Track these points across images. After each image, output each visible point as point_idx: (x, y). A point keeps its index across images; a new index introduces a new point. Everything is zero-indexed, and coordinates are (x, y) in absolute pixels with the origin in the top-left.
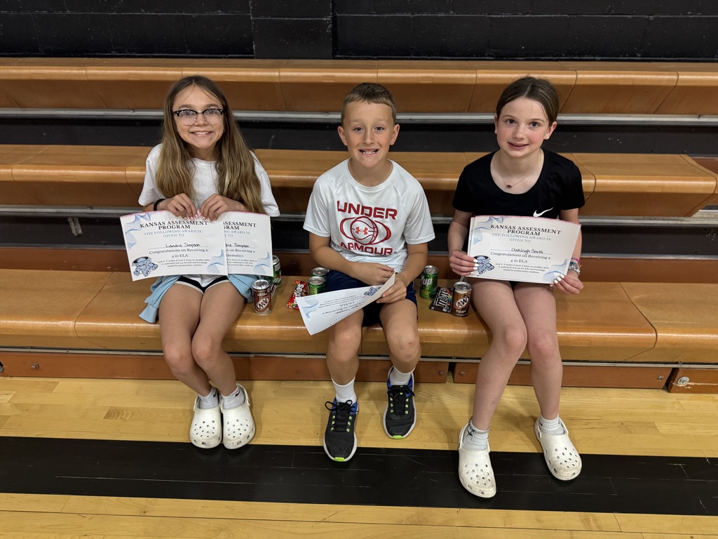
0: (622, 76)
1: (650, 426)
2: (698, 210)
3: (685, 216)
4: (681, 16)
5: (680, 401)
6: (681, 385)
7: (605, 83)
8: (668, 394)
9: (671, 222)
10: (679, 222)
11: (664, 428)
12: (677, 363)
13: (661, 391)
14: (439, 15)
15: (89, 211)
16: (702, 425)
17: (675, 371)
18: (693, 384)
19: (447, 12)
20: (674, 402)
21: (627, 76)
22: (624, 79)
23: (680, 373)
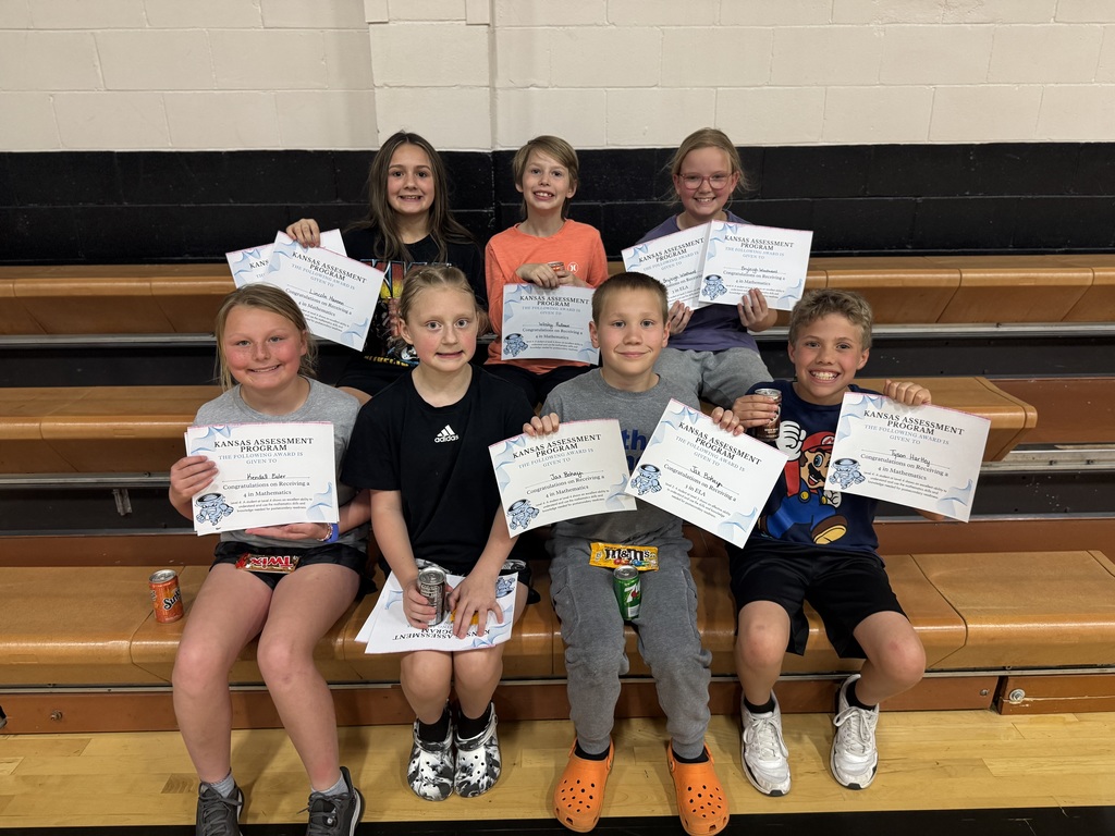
0: (887, 276)
1: (977, 765)
2: (1007, 452)
3: (992, 461)
5: (1017, 727)
6: (1014, 702)
8: (999, 716)
11: (997, 767)
12: (1004, 669)
13: (989, 712)
15: (146, 479)
16: (1051, 759)
17: (1003, 681)
18: (1032, 699)
20: (1009, 728)
21: (895, 276)
23: (1010, 684)
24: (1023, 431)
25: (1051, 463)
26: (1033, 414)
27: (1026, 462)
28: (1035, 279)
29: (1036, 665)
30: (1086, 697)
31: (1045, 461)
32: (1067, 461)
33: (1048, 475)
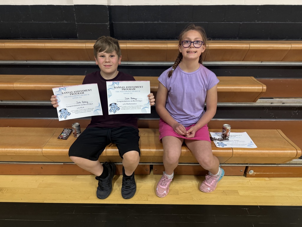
0: (227, 45)
1: (236, 192)
2: (257, 100)
3: (253, 102)
4: (253, 22)
5: (251, 181)
6: (250, 173)
7: (220, 48)
8: (245, 178)
9: (248, 105)
10: (251, 105)
11: (241, 193)
12: (247, 164)
13: (243, 177)
14: (155, 22)
16: (258, 191)
17: (247, 167)
18: (256, 173)
19: (158, 21)
20: (248, 182)
22: (228, 47)
23: (249, 169)
24: (262, 93)
25: (271, 103)
26: (265, 88)
27: (264, 103)
28: (273, 47)
29: (257, 163)
30: (272, 173)
31: (270, 103)
32: (276, 103)
33: (270, 107)
